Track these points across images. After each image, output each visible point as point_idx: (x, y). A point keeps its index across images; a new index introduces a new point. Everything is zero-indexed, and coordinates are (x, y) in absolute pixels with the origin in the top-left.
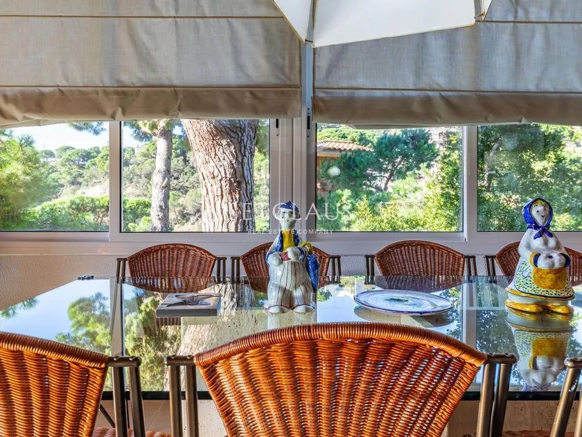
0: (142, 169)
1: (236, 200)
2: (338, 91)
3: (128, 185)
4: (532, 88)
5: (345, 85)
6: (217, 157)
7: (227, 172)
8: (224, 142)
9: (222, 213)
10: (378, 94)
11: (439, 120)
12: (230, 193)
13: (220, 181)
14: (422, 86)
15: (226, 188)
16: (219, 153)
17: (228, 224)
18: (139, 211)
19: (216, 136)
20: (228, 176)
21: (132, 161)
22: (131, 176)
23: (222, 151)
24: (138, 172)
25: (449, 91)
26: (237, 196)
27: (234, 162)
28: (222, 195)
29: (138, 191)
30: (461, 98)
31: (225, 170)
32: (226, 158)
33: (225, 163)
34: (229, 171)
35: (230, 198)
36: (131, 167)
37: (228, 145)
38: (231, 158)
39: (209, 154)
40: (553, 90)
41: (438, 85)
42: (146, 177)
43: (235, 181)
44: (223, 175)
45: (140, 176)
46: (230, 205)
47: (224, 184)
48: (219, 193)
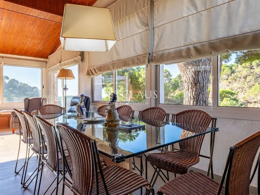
0: (241, 74)
1: (194, 91)
2: (159, 52)
3: (234, 82)
4: (237, 33)
5: (161, 50)
6: (187, 74)
7: (191, 80)
8: (190, 67)
9: (188, 97)
10: (171, 50)
11: (192, 57)
12: (192, 89)
13: (188, 83)
14: (187, 44)
15: (190, 86)
16: (188, 72)
17: (190, 101)
18: (223, 95)
19: (186, 65)
20: (191, 81)
21: (236, 71)
22: (236, 78)
23: (189, 71)
24: (239, 76)
25: (197, 43)
26: (195, 89)
27: (193, 75)
28: (188, 89)
29: (239, 85)
30: (202, 45)
31: (190, 79)
32: (190, 74)
33: (190, 76)
34: (191, 79)
35: (191, 90)
36: (235, 74)
37: (192, 68)
38: (192, 73)
39: (184, 73)
40: (249, 31)
41: (193, 42)
42: (244, 78)
43: (194, 83)
44: (189, 81)
45: (241, 78)
46: (191, 93)
47: (189, 85)
48: (187, 89)
